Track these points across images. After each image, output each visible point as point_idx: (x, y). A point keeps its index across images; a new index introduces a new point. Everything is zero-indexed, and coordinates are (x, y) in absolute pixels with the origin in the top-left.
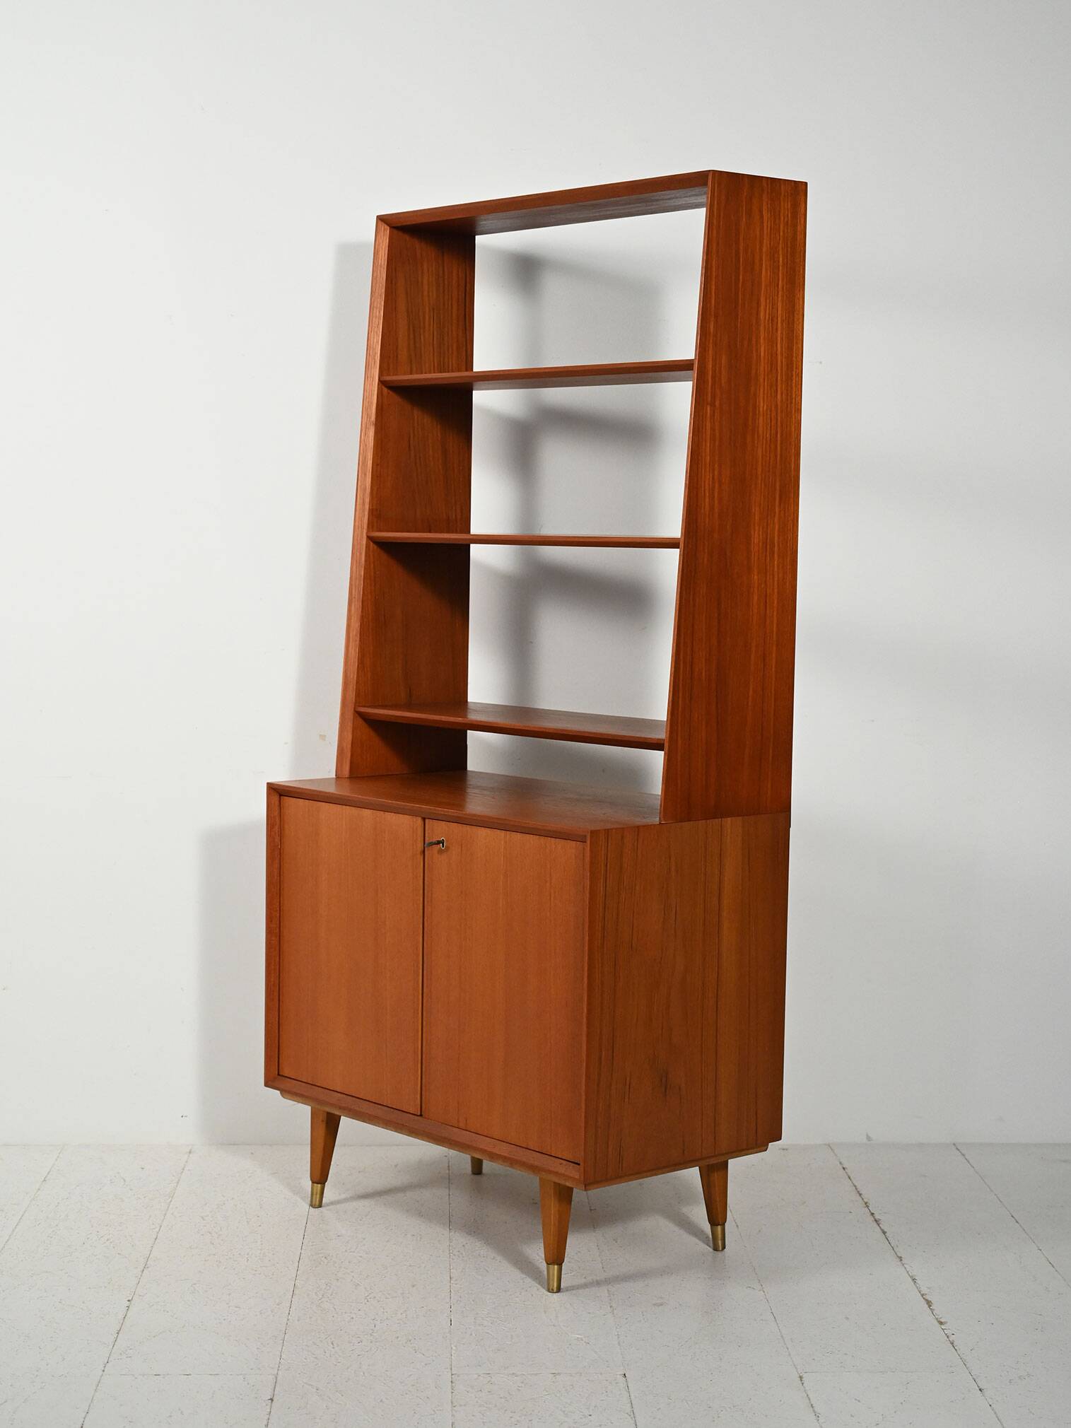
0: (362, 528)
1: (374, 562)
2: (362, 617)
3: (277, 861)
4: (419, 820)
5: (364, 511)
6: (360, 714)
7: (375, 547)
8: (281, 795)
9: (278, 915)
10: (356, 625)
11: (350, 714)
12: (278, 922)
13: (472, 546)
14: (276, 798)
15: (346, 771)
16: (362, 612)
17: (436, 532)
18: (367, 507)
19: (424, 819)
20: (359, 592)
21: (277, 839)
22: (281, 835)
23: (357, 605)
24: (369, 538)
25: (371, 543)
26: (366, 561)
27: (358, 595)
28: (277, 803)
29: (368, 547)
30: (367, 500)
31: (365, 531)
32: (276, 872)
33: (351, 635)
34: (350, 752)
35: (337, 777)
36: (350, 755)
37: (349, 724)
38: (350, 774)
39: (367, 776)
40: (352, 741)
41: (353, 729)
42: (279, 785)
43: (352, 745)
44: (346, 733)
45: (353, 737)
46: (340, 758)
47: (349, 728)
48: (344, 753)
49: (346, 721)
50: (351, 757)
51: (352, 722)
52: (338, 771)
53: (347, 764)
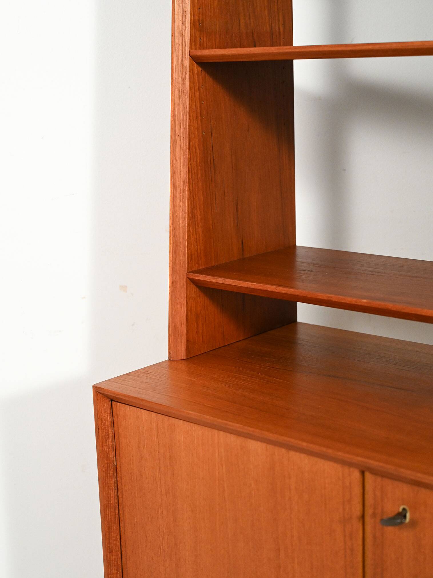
0: (183, 45)
1: (199, 90)
2: (190, 160)
3: (113, 481)
4: (356, 474)
5: (184, 23)
6: (194, 282)
7: (200, 69)
8: (112, 400)
9: (118, 544)
10: (183, 171)
11: (183, 282)
12: (119, 553)
13: (296, 62)
14: (106, 405)
15: (182, 353)
16: (190, 153)
17: (260, 46)
18: (188, 17)
19: (363, 473)
20: (185, 129)
21: (112, 455)
22: (115, 448)
23: (183, 145)
24: (193, 58)
25: (196, 65)
26: (190, 88)
27: (183, 134)
28: (108, 410)
29: (191, 69)
30: (188, 8)
31: (187, 49)
32: (112, 494)
33: (178, 184)
34: (185, 328)
35: (171, 359)
36: (185, 333)
37: (182, 295)
38: (187, 355)
39: (203, 353)
40: (186, 315)
41: (187, 301)
42: (110, 390)
43: (187, 320)
44: (178, 306)
45: (187, 310)
46: (173, 337)
47: (182, 300)
48: (178, 330)
49: (178, 292)
50: (187, 334)
51: (185, 292)
52: (171, 353)
53: (183, 343)
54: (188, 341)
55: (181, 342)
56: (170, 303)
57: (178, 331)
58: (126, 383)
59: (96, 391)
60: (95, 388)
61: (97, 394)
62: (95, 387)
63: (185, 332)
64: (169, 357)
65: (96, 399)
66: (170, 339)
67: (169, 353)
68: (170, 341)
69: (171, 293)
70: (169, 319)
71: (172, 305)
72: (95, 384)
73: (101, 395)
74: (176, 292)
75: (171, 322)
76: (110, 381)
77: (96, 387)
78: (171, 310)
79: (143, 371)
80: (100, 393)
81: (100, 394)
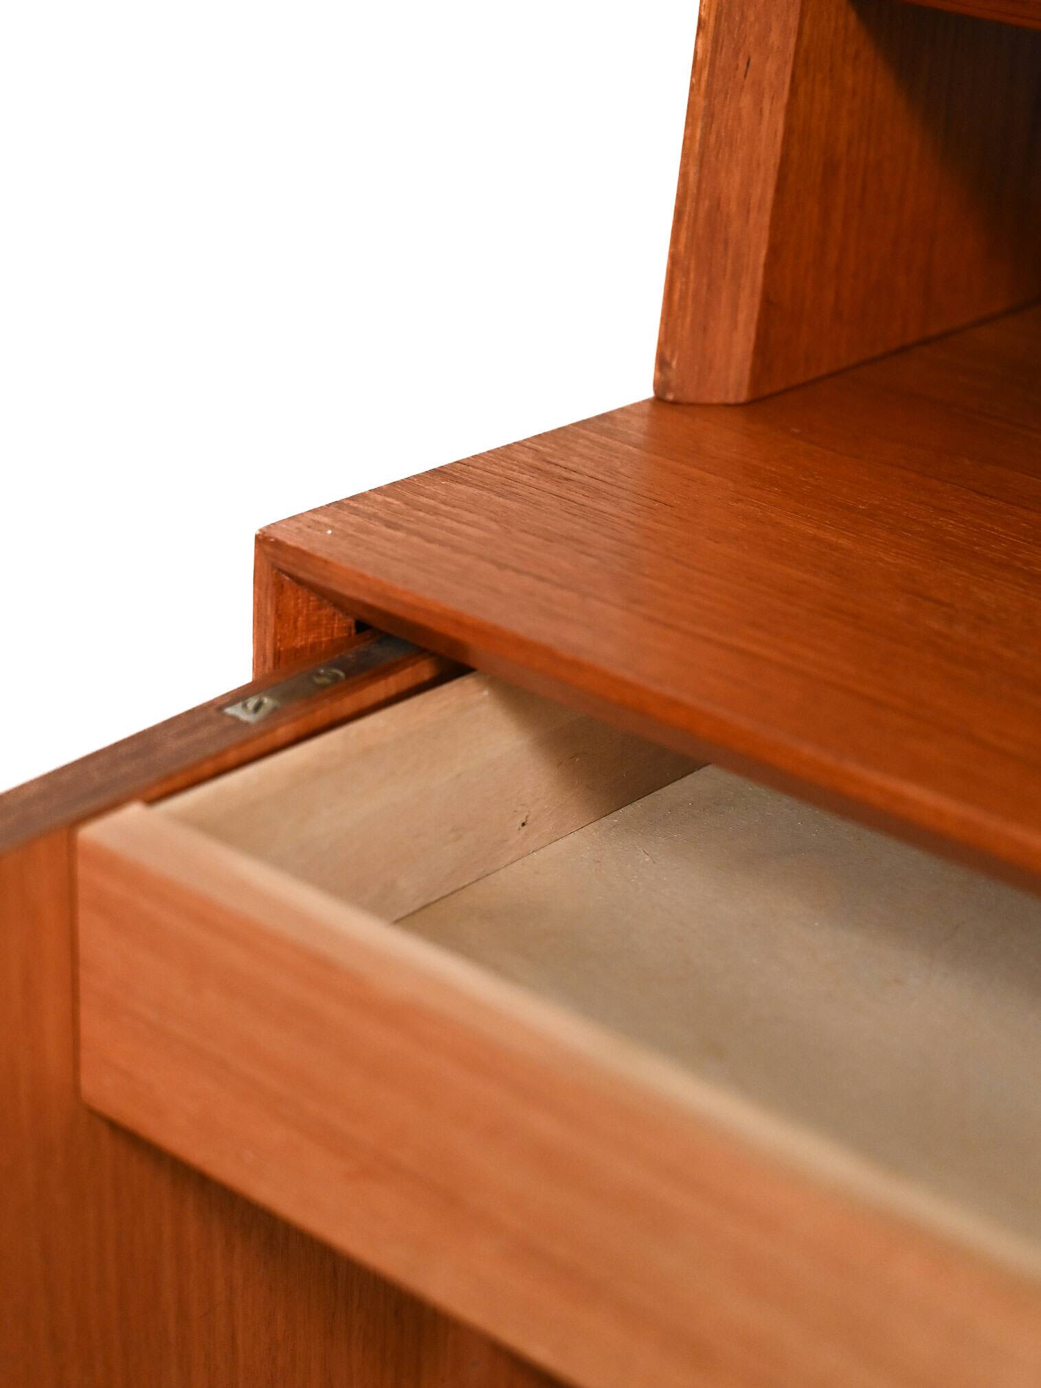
15: (732, 370)
34: (765, 235)
35: (670, 397)
36: (762, 260)
37: (775, 38)
38: (757, 378)
39: (830, 375)
40: (782, 159)
41: (793, 77)
42: (362, 576)
43: (780, 189)
44: (746, 101)
45: (789, 131)
46: (692, 276)
47: (771, 67)
48: (726, 242)
49: (752, 18)
50: (769, 266)
51: (793, 22)
52: (674, 364)
53: (742, 317)
54: (769, 305)
55: (735, 307)
56: (699, 81)
57: (726, 249)
58: (451, 530)
59: (273, 566)
60: (268, 549)
61: (280, 588)
62: (267, 543)
63: (763, 252)
64: (661, 386)
65: (270, 611)
66: (678, 285)
67: (662, 363)
68: (676, 296)
69: (711, 23)
70: (683, 176)
71: (709, 94)
72: (268, 527)
73: (302, 592)
74: (744, 18)
75: (692, 188)
76: (356, 511)
77: (278, 544)
78: (700, 124)
79: (528, 458)
80: (299, 582)
81: (294, 584)
